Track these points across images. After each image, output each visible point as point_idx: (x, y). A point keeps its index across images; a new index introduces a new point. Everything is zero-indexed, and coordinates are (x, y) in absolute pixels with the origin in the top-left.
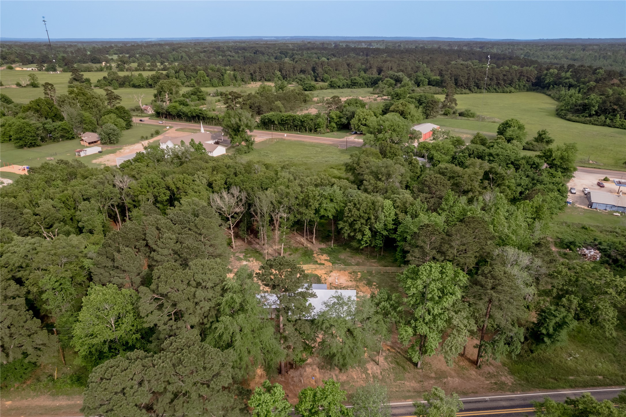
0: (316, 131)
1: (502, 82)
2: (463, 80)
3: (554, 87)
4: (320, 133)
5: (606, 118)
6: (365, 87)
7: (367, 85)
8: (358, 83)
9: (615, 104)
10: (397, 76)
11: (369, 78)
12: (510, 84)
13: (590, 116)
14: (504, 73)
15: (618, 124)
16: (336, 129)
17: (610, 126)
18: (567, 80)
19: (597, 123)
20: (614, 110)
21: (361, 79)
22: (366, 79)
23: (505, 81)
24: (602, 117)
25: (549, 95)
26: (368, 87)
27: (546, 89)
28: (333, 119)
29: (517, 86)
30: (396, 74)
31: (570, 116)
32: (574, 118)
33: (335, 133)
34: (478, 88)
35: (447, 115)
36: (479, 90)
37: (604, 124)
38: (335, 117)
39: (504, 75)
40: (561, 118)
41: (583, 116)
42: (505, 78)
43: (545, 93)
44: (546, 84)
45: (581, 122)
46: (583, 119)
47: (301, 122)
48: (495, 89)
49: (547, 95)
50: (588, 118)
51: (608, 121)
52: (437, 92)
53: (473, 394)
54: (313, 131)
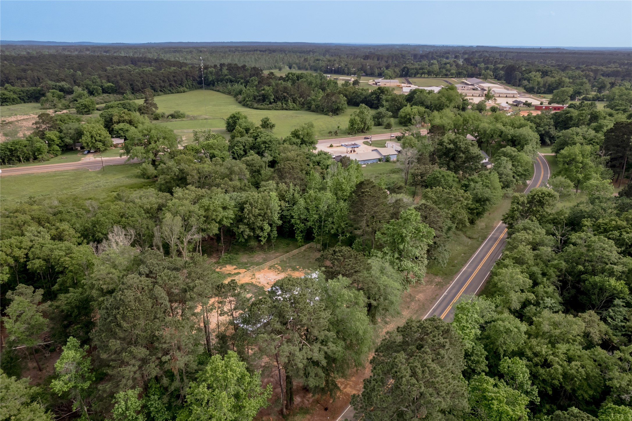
0: (35, 158)
1: (173, 83)
2: (139, 84)
3: (218, 83)
4: (43, 160)
5: (282, 104)
6: (21, 103)
7: (23, 100)
8: (9, 99)
9: (284, 92)
10: (60, 86)
11: (22, 91)
12: (181, 84)
13: (271, 103)
14: (173, 75)
15: (291, 107)
16: (60, 152)
17: (287, 110)
18: (227, 77)
19: (277, 108)
20: (285, 97)
21: (12, 93)
22: (17, 92)
23: (175, 81)
24: (279, 103)
25: (218, 91)
26: (25, 102)
27: (211, 86)
28: (54, 141)
29: (187, 86)
30: (58, 84)
31: (256, 105)
32: (259, 106)
33: (60, 157)
34: (155, 91)
35: (158, 119)
36: (156, 93)
37: (283, 109)
38: (56, 139)
39: (174, 77)
40: (249, 108)
41: (266, 104)
42: (176, 79)
43: (213, 90)
44: (211, 81)
45: (267, 109)
46: (266, 106)
47: (11, 151)
48: (170, 91)
49: (216, 91)
50: (270, 106)
51: (284, 106)
52: (118, 99)
53: (437, 297)
54: (31, 160)
